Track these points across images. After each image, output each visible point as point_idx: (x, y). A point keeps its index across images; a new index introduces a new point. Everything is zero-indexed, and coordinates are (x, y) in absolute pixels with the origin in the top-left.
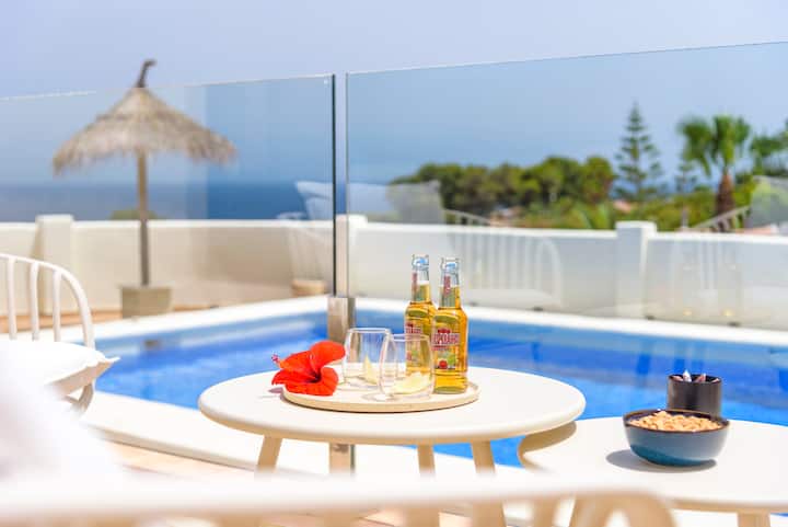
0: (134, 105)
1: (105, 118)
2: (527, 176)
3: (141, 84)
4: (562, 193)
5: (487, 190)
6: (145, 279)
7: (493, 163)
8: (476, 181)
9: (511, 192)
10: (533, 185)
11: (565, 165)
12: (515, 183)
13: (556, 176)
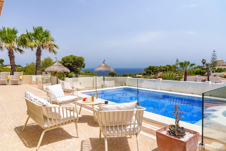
0: (103, 65)
1: (100, 66)
2: (164, 68)
3: (104, 63)
4: (169, 70)
5: (158, 69)
6: (104, 84)
7: (159, 66)
8: (157, 68)
9: (162, 70)
10: (164, 69)
11: (169, 66)
12: (162, 69)
13: (168, 67)
